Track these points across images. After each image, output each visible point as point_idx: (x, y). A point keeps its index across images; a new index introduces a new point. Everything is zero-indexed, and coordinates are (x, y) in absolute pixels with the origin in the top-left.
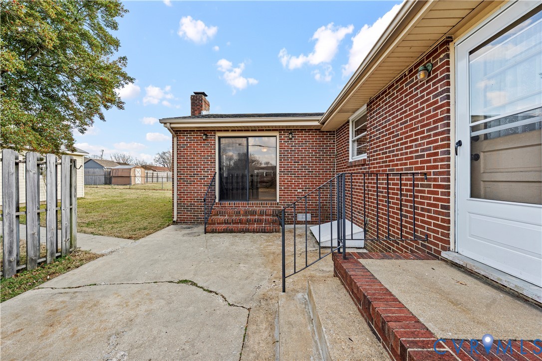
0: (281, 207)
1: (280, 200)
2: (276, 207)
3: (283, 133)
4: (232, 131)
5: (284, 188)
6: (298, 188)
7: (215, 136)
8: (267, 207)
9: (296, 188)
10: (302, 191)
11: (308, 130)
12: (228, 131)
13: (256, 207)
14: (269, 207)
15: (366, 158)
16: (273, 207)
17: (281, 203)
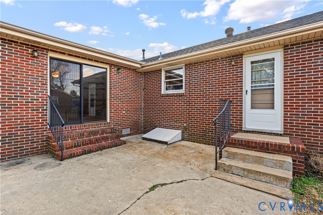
0: (112, 126)
1: (110, 120)
2: (108, 126)
3: (113, 67)
4: (69, 55)
5: (114, 111)
6: (123, 111)
7: (47, 55)
8: (101, 127)
9: (121, 110)
10: (126, 112)
11: (129, 68)
12: (64, 54)
13: (92, 128)
14: (103, 127)
15: (184, 92)
16: (106, 126)
17: (112, 122)
